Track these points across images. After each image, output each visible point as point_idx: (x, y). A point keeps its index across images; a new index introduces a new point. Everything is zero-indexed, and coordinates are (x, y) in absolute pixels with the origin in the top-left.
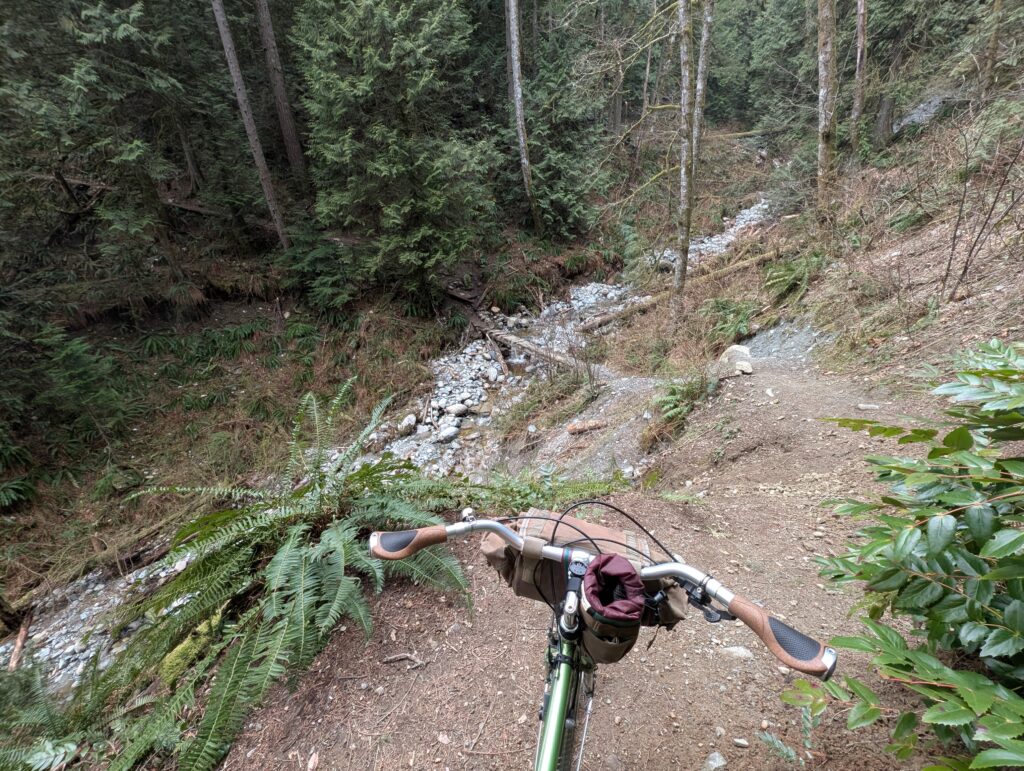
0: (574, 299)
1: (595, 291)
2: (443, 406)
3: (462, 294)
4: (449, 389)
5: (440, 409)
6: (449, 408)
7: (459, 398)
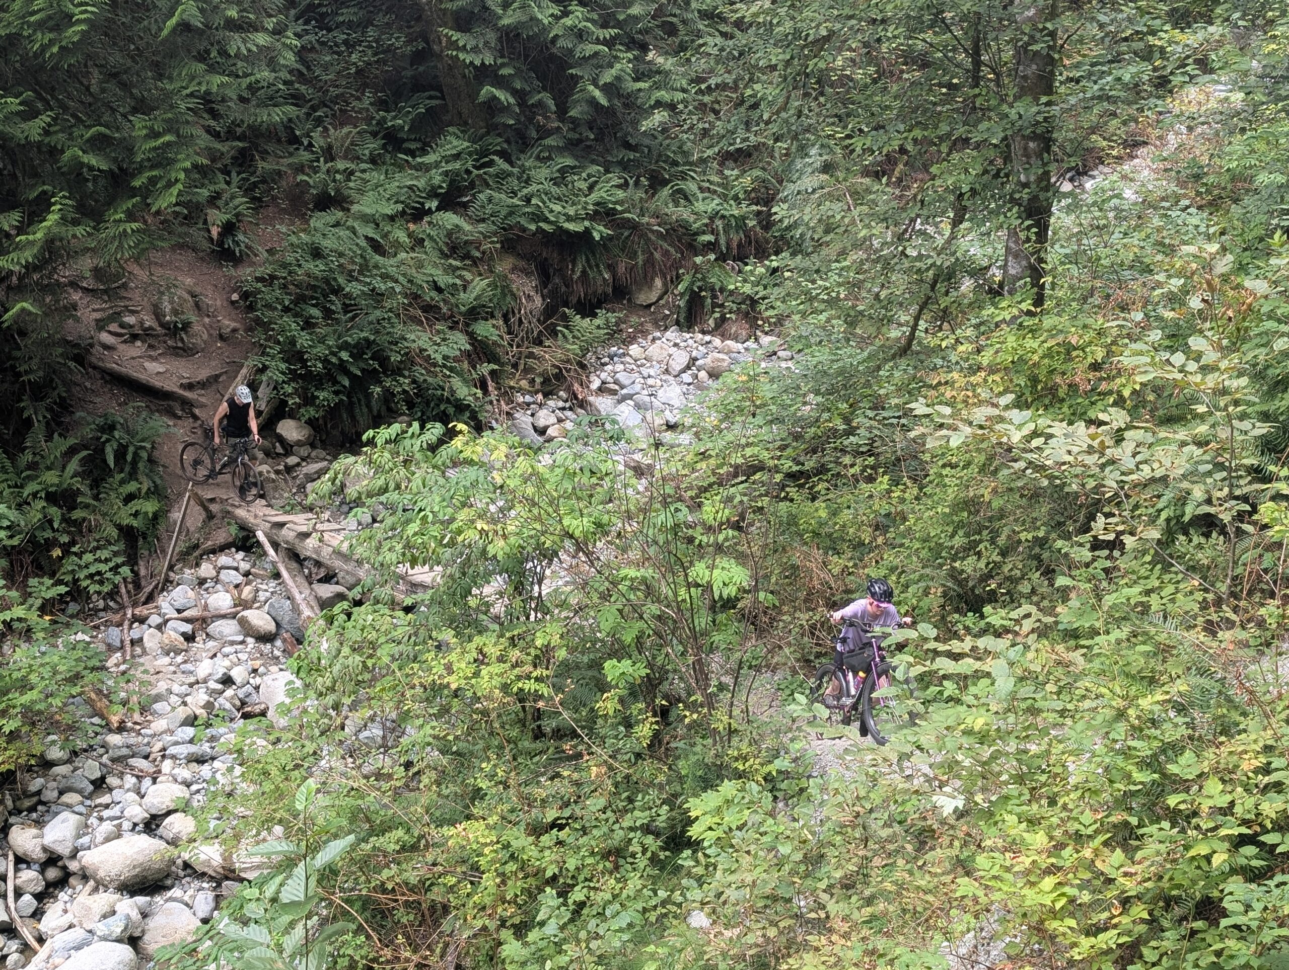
0: (602, 390)
1: (680, 359)
2: (64, 850)
3: (154, 367)
4: (91, 768)
5: (52, 859)
6: (88, 858)
7: (137, 812)
